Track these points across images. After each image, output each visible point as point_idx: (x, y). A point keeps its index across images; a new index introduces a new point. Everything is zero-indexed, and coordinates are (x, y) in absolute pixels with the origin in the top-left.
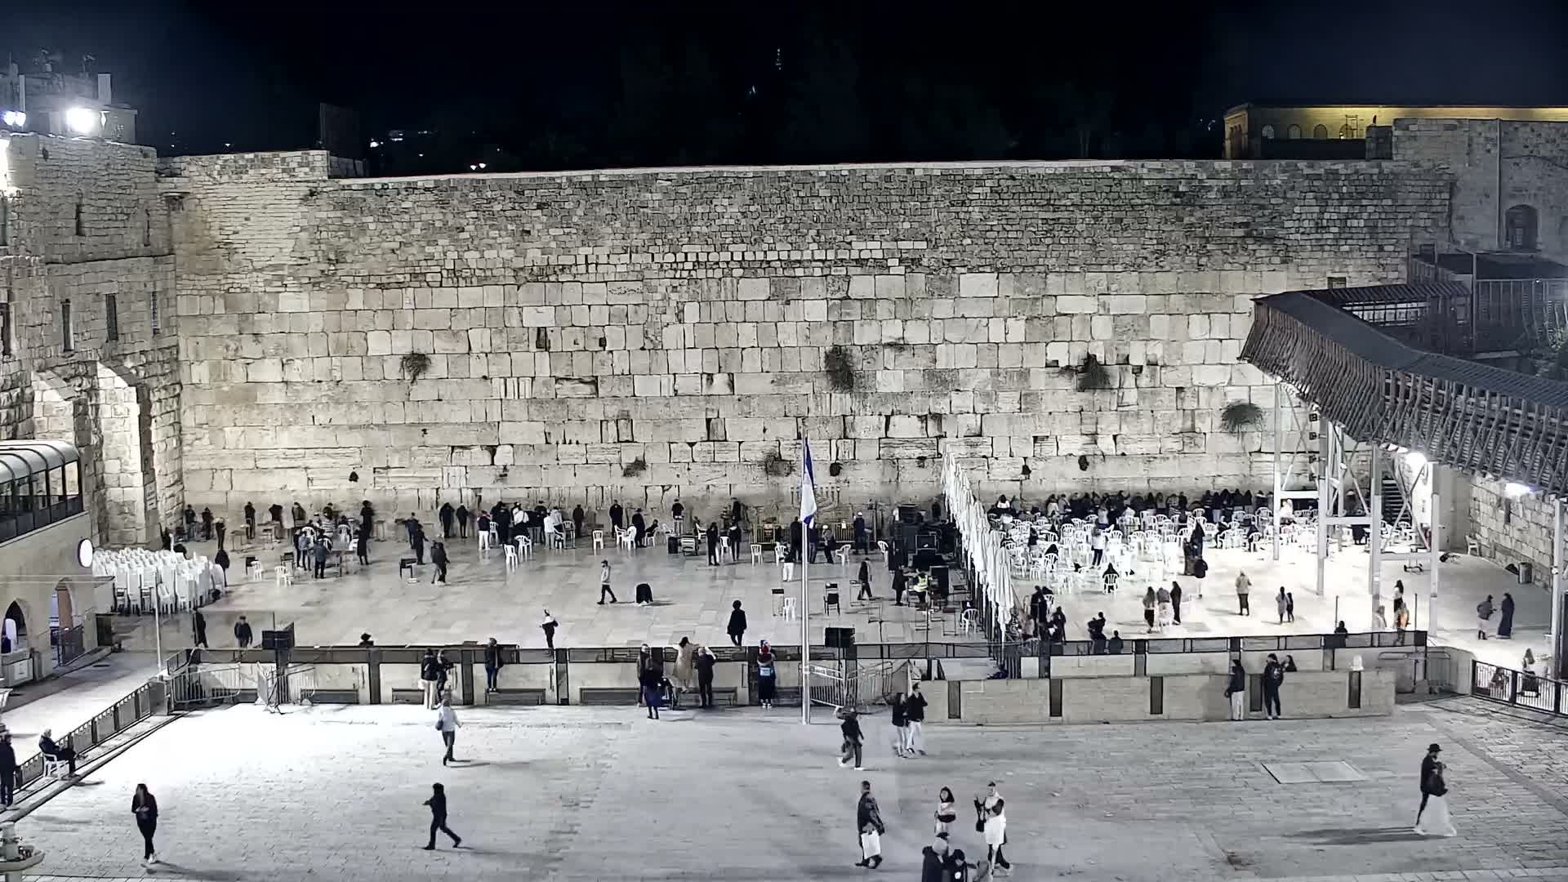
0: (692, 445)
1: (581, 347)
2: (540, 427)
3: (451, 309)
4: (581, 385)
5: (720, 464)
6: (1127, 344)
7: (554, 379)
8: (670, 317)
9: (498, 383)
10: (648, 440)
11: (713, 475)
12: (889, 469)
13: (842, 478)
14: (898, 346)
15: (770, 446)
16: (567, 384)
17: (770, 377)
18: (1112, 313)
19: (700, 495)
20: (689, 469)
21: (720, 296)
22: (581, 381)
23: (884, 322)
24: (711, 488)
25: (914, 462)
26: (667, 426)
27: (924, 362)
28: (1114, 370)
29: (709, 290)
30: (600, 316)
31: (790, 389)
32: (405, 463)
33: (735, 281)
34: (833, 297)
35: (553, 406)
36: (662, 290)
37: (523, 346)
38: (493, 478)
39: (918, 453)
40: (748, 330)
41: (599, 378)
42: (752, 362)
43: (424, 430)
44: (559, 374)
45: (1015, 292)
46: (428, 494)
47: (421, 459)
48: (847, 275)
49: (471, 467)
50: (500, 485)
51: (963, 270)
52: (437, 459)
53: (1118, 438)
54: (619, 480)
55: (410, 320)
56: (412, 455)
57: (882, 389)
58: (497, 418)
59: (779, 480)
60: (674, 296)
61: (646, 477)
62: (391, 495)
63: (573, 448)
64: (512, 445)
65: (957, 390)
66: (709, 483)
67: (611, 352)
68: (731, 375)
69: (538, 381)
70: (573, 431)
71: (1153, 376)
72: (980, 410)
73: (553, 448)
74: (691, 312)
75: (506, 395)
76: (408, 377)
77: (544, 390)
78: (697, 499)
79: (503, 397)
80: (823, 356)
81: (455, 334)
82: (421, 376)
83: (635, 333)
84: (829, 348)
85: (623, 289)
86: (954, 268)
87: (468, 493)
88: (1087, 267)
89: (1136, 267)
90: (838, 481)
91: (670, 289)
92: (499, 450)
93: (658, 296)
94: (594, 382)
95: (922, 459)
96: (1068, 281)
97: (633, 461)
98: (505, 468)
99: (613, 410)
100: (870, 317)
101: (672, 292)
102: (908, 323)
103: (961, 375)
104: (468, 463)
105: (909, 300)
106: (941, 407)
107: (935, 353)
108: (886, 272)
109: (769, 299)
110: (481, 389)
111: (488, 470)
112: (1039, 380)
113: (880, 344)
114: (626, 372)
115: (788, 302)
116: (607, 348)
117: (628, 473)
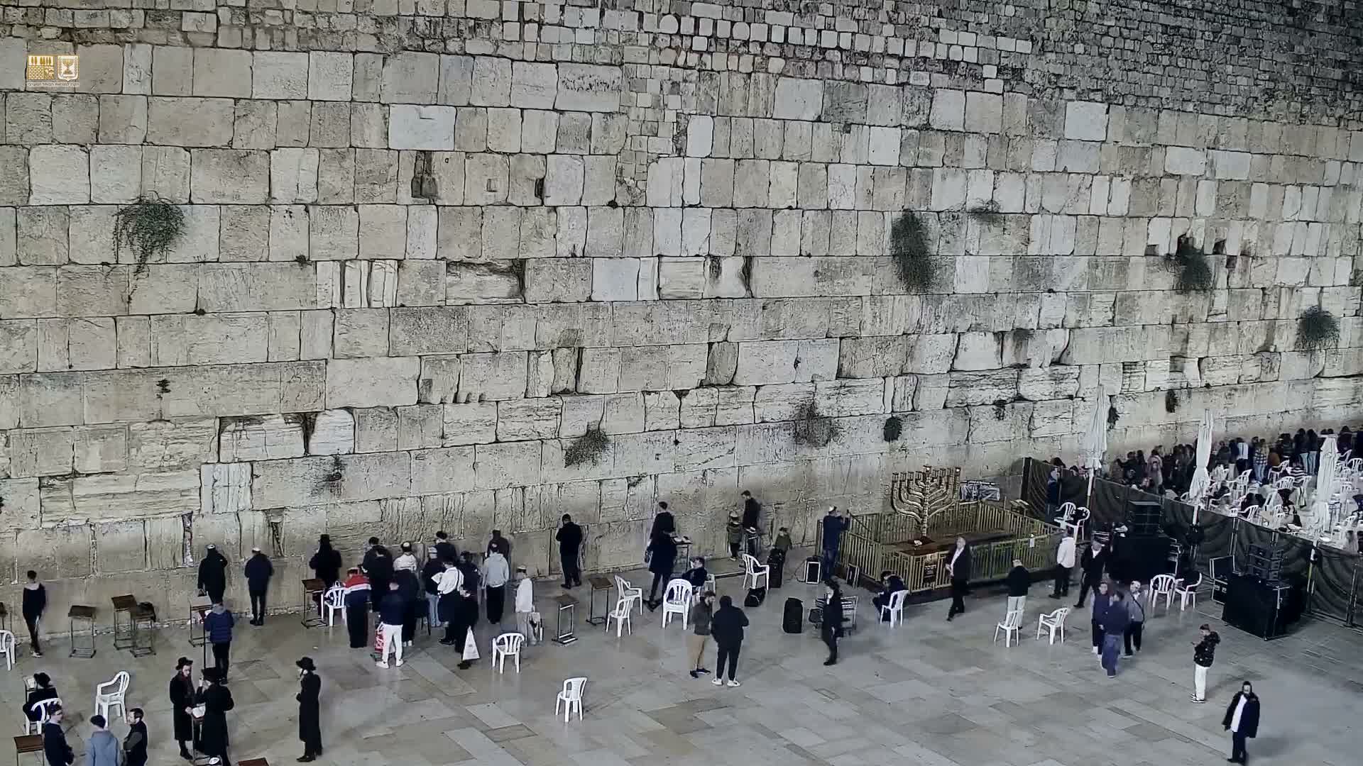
0: (681, 394)
1: (500, 197)
2: (408, 367)
3: (236, 100)
4: (494, 277)
5: (726, 429)
6: (1227, 224)
7: (443, 263)
8: (663, 143)
9: (327, 273)
10: (609, 386)
11: (716, 452)
12: (960, 424)
13: (898, 443)
14: (988, 215)
15: (800, 393)
16: (469, 277)
17: (810, 265)
18: (1217, 178)
19: (690, 491)
20: (676, 442)
21: (746, 109)
22: (491, 268)
23: (972, 173)
24: (710, 476)
25: (990, 410)
26: (646, 360)
27: (1016, 242)
28: (1212, 260)
29: (731, 90)
30: (539, 133)
31: (838, 287)
32: (116, 462)
33: (773, 80)
34: (911, 124)
35: (441, 319)
36: (653, 86)
37: (386, 192)
38: (309, 484)
39: (993, 394)
40: (785, 174)
41: (529, 265)
42: (787, 237)
43: (163, 384)
44: (457, 254)
45: (1125, 136)
46: (168, 528)
47: (152, 450)
48: (929, 87)
49: (266, 463)
50: (326, 497)
51: (1072, 95)
52: (189, 449)
53: (1204, 364)
54: (556, 471)
55: (139, 120)
56: (132, 441)
57: (961, 289)
58: (322, 350)
59: (813, 453)
60: (674, 102)
61: (606, 465)
62: (79, 540)
63: (470, 412)
64: (349, 409)
65: (1050, 291)
66: (705, 466)
67: (555, 208)
68: (749, 260)
69: (413, 266)
70: (477, 375)
71: (1244, 272)
72: (1071, 322)
73: (435, 411)
74: (700, 133)
75: (342, 301)
76: (128, 257)
77: (424, 287)
78: (686, 498)
79: (337, 305)
80: (889, 228)
81: (242, 159)
82: (155, 257)
83: (601, 169)
84: (898, 215)
85: (587, 81)
86: (1062, 89)
87: (256, 522)
88: (1203, 106)
89: (1245, 110)
90: (892, 450)
91: (667, 86)
92: (321, 421)
93: (645, 99)
94: (517, 269)
95: (1000, 404)
96: (1180, 125)
97: (583, 431)
98: (338, 463)
99: (551, 330)
100: (953, 164)
101: (671, 93)
102: (1002, 175)
103: (1056, 268)
104: (259, 455)
105: (1004, 139)
106: (1028, 319)
107: (1029, 229)
108: (979, 86)
109: (819, 120)
110: (288, 285)
111: (300, 468)
112: (1137, 276)
113: (963, 210)
114: (579, 253)
115: (847, 128)
116: (548, 202)
117: (573, 457)
